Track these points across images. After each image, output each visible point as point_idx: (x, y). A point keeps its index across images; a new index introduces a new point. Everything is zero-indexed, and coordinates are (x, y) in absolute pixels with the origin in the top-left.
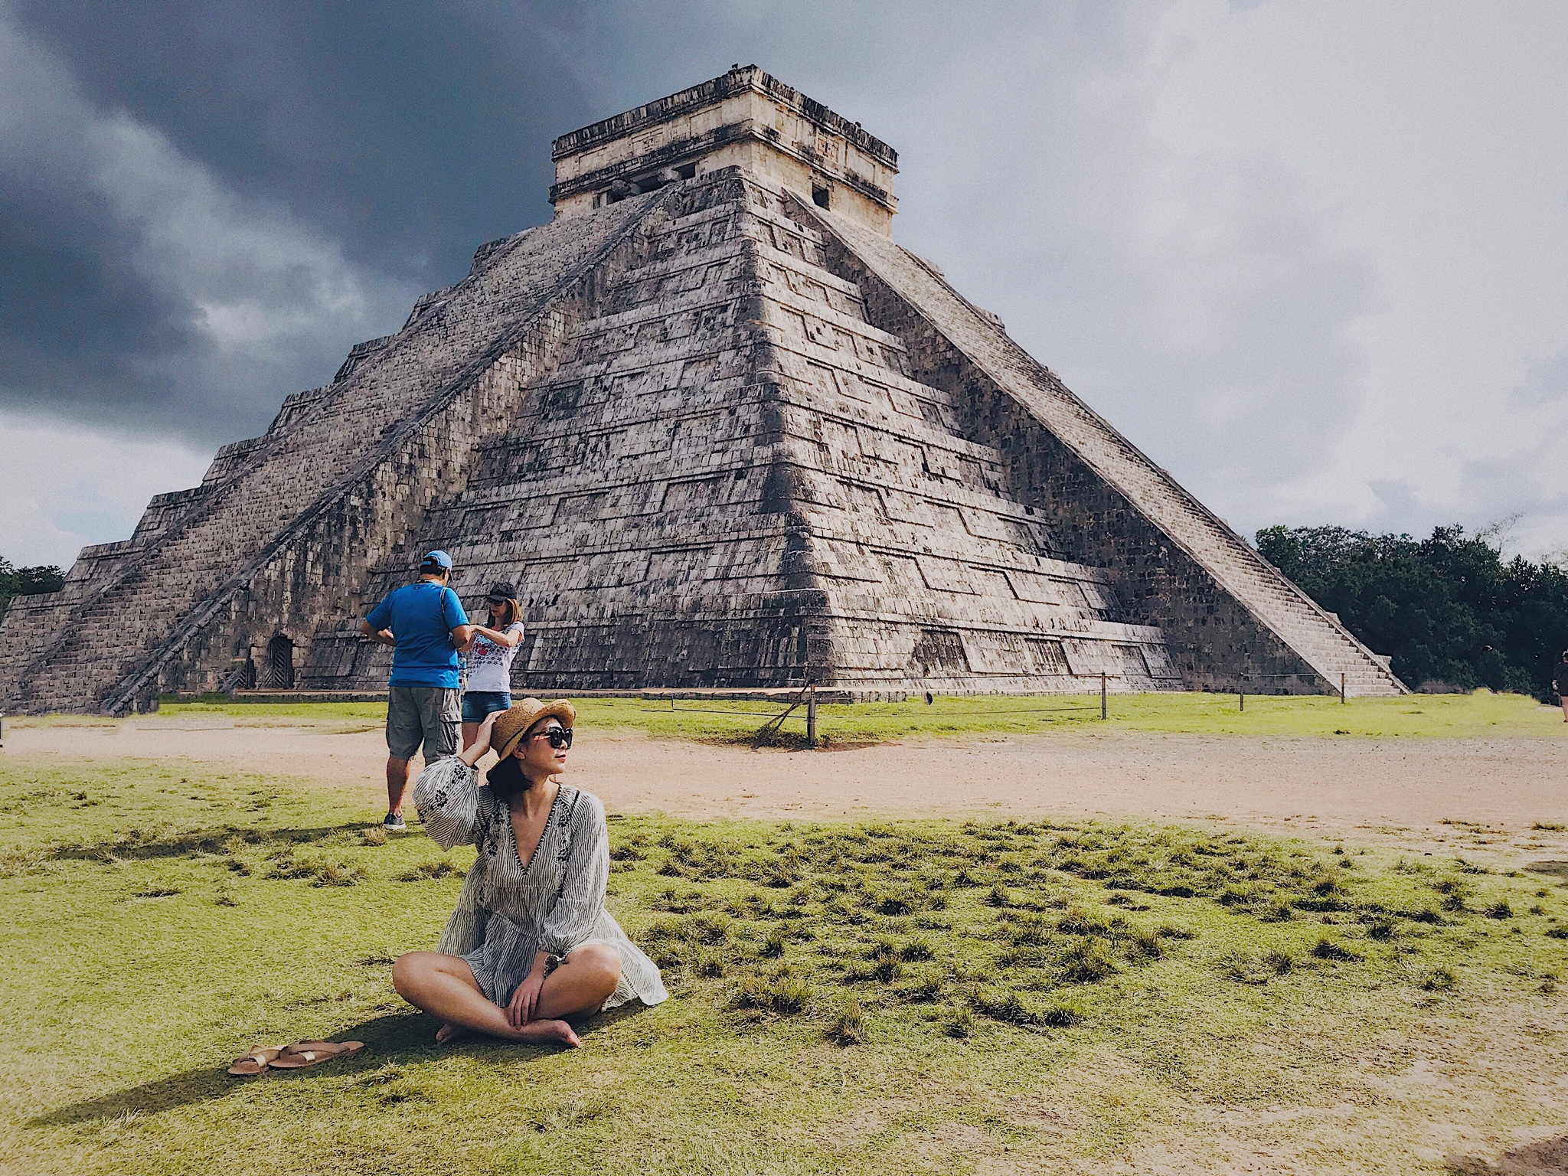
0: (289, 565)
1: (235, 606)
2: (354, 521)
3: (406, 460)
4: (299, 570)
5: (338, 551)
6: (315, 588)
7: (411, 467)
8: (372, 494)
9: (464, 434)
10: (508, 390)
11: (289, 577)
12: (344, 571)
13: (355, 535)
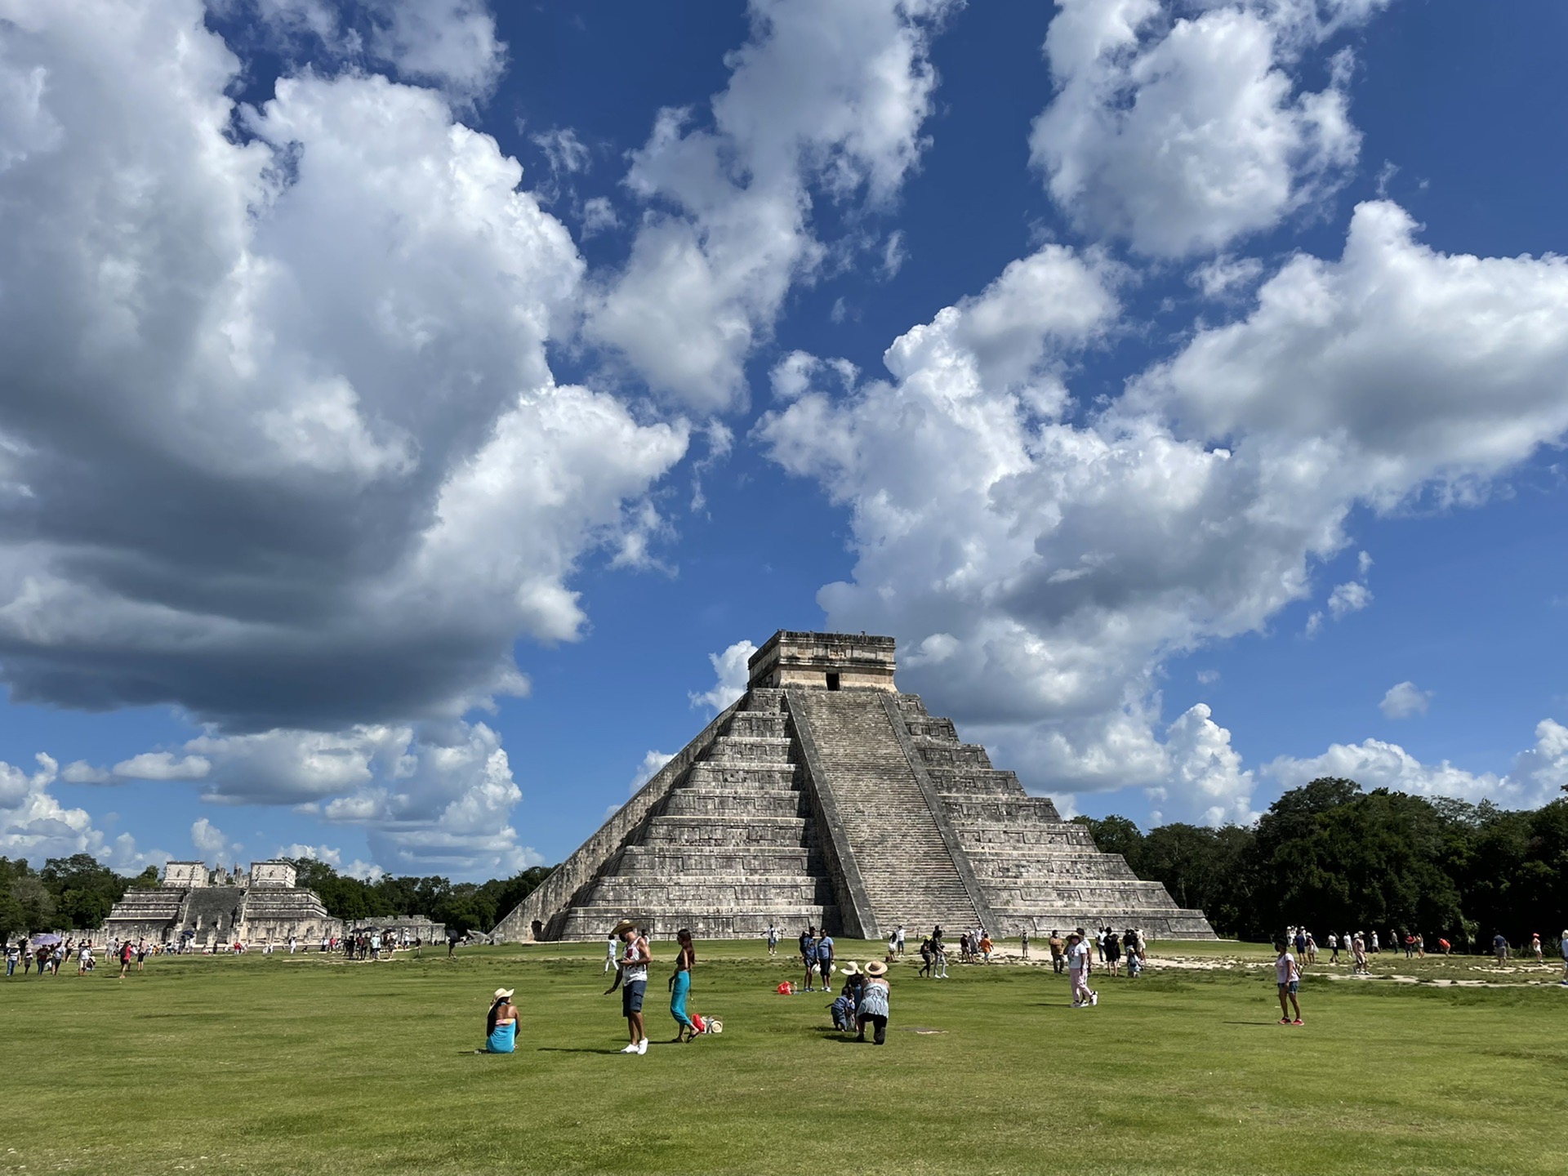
0: (541, 894)
1: (519, 911)
2: (568, 875)
3: (591, 847)
4: (545, 895)
5: (561, 887)
6: (551, 902)
7: (594, 850)
8: (576, 863)
9: (619, 833)
10: (641, 810)
11: (541, 898)
12: (564, 894)
13: (568, 880)
